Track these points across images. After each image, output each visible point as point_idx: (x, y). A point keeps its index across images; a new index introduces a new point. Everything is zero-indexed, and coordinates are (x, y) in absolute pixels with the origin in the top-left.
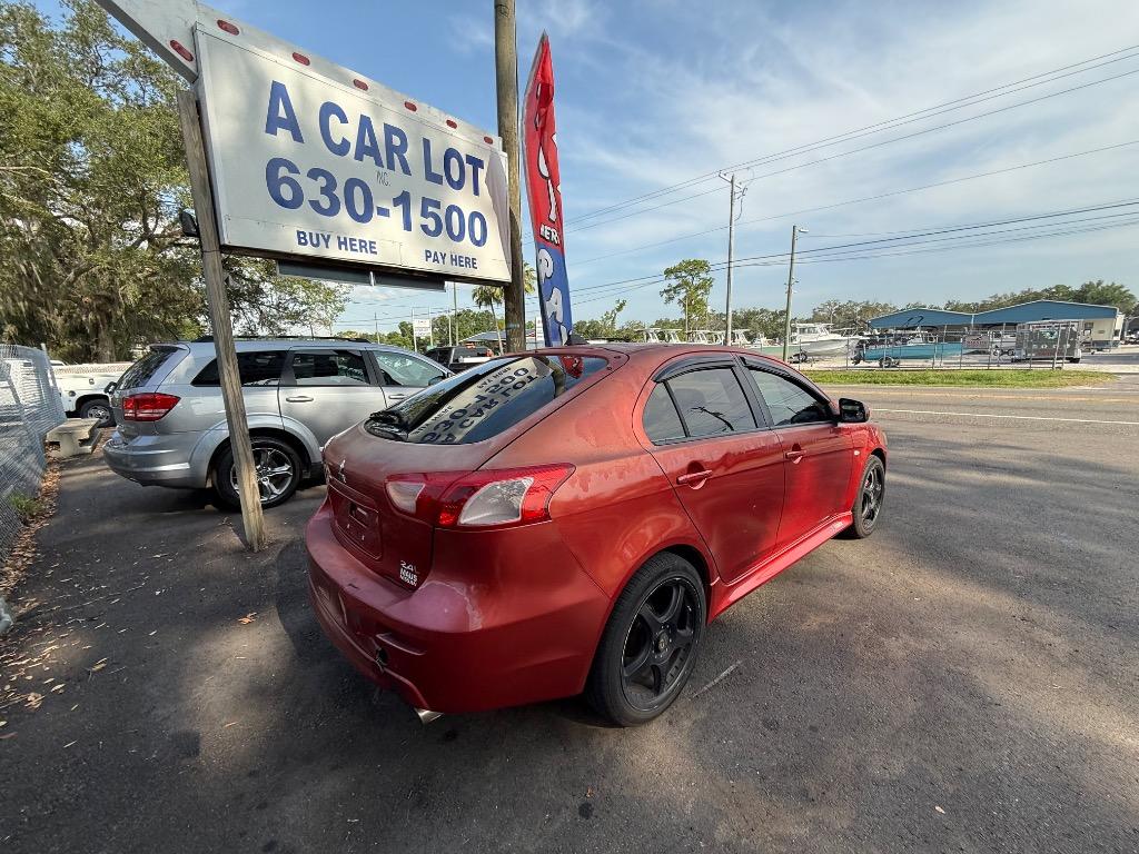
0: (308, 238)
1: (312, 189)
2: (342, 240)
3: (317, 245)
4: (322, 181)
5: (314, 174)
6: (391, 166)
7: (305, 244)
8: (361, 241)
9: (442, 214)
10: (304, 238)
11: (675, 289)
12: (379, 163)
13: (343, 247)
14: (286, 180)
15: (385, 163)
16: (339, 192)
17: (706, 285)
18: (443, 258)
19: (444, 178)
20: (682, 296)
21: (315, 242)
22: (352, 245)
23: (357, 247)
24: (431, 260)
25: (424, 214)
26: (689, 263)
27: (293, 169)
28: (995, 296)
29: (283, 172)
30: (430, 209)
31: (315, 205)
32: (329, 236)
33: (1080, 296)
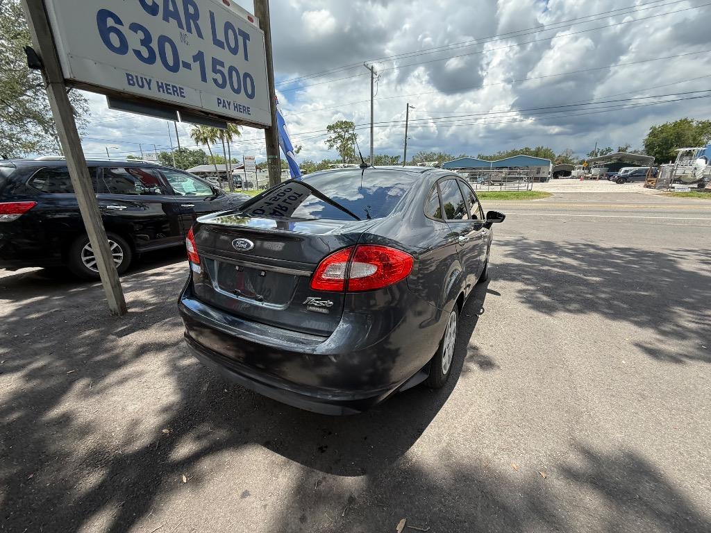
0: (135, 80)
1: (134, 40)
2: (160, 84)
3: (142, 86)
4: (141, 35)
5: (135, 27)
6: (189, 30)
7: (133, 85)
8: (173, 87)
9: (226, 72)
10: (132, 80)
11: (334, 140)
12: (180, 26)
13: (161, 90)
14: (113, 29)
15: (185, 26)
16: (154, 45)
17: (353, 138)
18: (229, 105)
19: (225, 44)
20: (338, 145)
21: (141, 84)
22: (167, 89)
23: (171, 91)
24: (221, 105)
25: (215, 71)
26: (342, 123)
27: (118, 21)
28: (500, 153)
29: (110, 22)
30: (218, 67)
31: (138, 53)
32: (150, 80)
33: (537, 153)
